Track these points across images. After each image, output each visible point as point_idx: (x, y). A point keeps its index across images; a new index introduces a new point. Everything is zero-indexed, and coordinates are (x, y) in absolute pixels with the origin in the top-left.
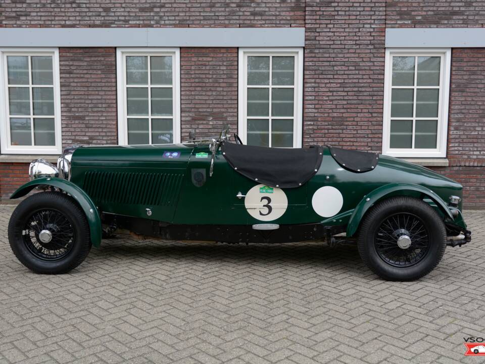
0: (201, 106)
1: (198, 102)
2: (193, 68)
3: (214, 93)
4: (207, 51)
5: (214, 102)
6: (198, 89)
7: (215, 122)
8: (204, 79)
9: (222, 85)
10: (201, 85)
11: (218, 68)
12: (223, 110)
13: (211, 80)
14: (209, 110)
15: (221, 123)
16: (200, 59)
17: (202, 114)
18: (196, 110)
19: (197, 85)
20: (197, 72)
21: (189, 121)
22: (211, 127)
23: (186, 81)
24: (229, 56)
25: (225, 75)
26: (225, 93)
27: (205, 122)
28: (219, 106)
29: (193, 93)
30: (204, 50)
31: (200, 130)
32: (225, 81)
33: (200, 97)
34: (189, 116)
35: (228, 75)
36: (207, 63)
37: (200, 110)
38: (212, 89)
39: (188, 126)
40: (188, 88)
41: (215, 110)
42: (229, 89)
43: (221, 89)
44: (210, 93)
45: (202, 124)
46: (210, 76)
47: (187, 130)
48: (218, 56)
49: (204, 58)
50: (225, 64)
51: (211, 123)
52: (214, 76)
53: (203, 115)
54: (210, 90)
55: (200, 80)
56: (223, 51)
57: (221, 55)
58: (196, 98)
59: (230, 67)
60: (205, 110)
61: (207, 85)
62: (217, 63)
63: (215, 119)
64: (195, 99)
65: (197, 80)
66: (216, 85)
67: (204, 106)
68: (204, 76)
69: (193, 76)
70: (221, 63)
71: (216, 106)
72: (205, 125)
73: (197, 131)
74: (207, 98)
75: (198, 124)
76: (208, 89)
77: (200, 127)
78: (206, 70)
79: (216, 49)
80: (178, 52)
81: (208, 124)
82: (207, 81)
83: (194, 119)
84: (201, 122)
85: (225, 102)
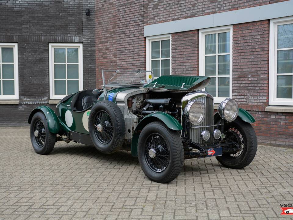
0: (244, 67)
1: (242, 64)
2: (239, 39)
3: (252, 57)
4: (248, 25)
5: (252, 63)
6: (243, 54)
7: (252, 78)
8: (246, 47)
9: (257, 50)
10: (244, 51)
11: (255, 37)
12: (258, 69)
13: (250, 47)
14: (249, 70)
15: (256, 79)
16: (244, 32)
17: (244, 73)
18: (241, 70)
19: (242, 51)
20: (242, 42)
21: (236, 78)
22: (249, 82)
23: (235, 49)
24: (262, 27)
25: (260, 42)
26: (259, 56)
27: (246, 79)
28: (255, 66)
29: (239, 58)
30: (246, 25)
31: (243, 85)
32: (259, 46)
33: (243, 60)
35: (261, 42)
36: (248, 34)
37: (244, 70)
38: (251, 53)
39: (236, 82)
40: (236, 54)
41: (253, 70)
42: (262, 53)
43: (257, 53)
44: (249, 57)
45: (245, 80)
46: (250, 44)
47: (235, 85)
48: (255, 28)
49: (246, 31)
50: (259, 34)
51: (250, 80)
52: (253, 44)
53: (245, 74)
55: (244, 48)
56: (258, 24)
57: (257, 27)
59: (263, 35)
60: (246, 70)
61: (248, 51)
62: (254, 34)
63: (253, 76)
64: (240, 62)
65: (242, 48)
66: (254, 50)
67: (246, 67)
68: (246, 44)
69: (239, 45)
70: (257, 34)
71: (253, 66)
72: (246, 81)
73: (241, 86)
74: (247, 60)
75: (242, 81)
76: (249, 54)
77: (243, 83)
78: (247, 39)
79: (254, 23)
80: (231, 28)
81: (248, 80)
82: (248, 48)
83: (240, 77)
84: (244, 79)
85: (259, 63)
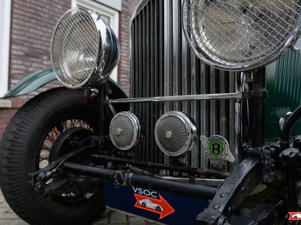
0: (35, 41)
1: (33, 36)
6: (33, 21)
8: (40, 12)
11: (55, 5)
13: (47, 16)
14: (44, 48)
17: (36, 50)
18: (29, 45)
19: (32, 16)
21: (20, 56)
27: (39, 60)
29: (27, 24)
33: (35, 31)
34: (21, 50)
37: (35, 46)
38: (48, 25)
39: (20, 62)
40: (21, 17)
44: (45, 29)
45: (36, 62)
46: (47, 11)
47: (18, 66)
50: (61, 3)
51: (45, 63)
52: (51, 13)
53: (37, 53)
54: (46, 26)
55: (36, 12)
58: (31, 30)
60: (39, 47)
61: (43, 19)
64: (29, 32)
65: (32, 11)
67: (39, 42)
69: (28, 5)
72: (39, 64)
74: (42, 33)
75: (32, 62)
76: (44, 24)
77: (33, 66)
81: (41, 63)
82: (43, 16)
83: (27, 55)
84: (35, 60)
